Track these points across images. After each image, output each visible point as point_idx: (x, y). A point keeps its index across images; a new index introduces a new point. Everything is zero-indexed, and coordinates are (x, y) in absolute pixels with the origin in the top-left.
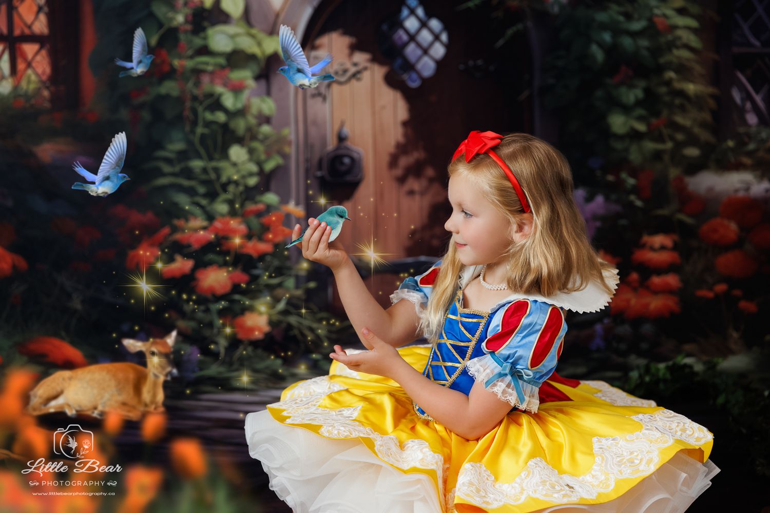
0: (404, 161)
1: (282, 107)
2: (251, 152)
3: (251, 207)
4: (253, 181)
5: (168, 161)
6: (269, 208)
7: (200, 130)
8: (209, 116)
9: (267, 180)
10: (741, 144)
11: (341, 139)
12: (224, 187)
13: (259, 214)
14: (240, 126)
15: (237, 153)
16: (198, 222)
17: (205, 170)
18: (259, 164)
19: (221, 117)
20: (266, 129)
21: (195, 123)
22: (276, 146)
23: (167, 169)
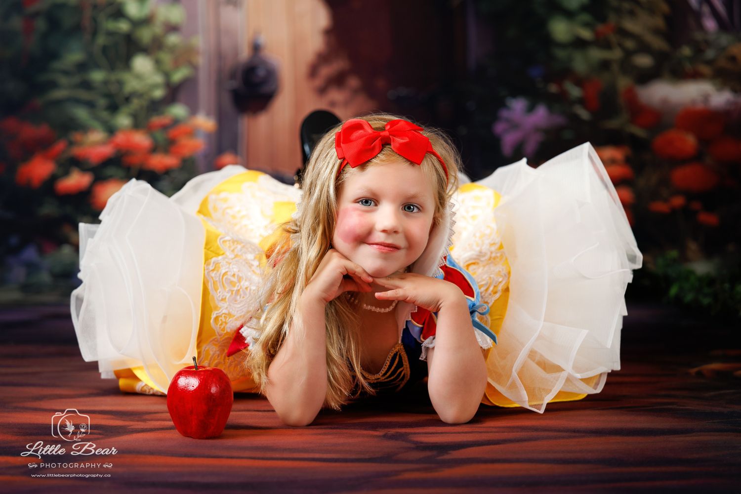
0: (326, 71)
1: (192, 16)
2: (158, 63)
3: (156, 120)
4: (158, 93)
5: (66, 73)
6: (176, 122)
7: (101, 40)
8: (111, 25)
9: (174, 93)
10: (699, 50)
11: (256, 48)
12: (127, 100)
13: (165, 127)
14: (145, 35)
15: (142, 64)
16: (96, 136)
17: (106, 83)
18: (167, 75)
19: (123, 26)
20: (173, 39)
21: (95, 33)
22: (185, 56)
23: (63, 80)
